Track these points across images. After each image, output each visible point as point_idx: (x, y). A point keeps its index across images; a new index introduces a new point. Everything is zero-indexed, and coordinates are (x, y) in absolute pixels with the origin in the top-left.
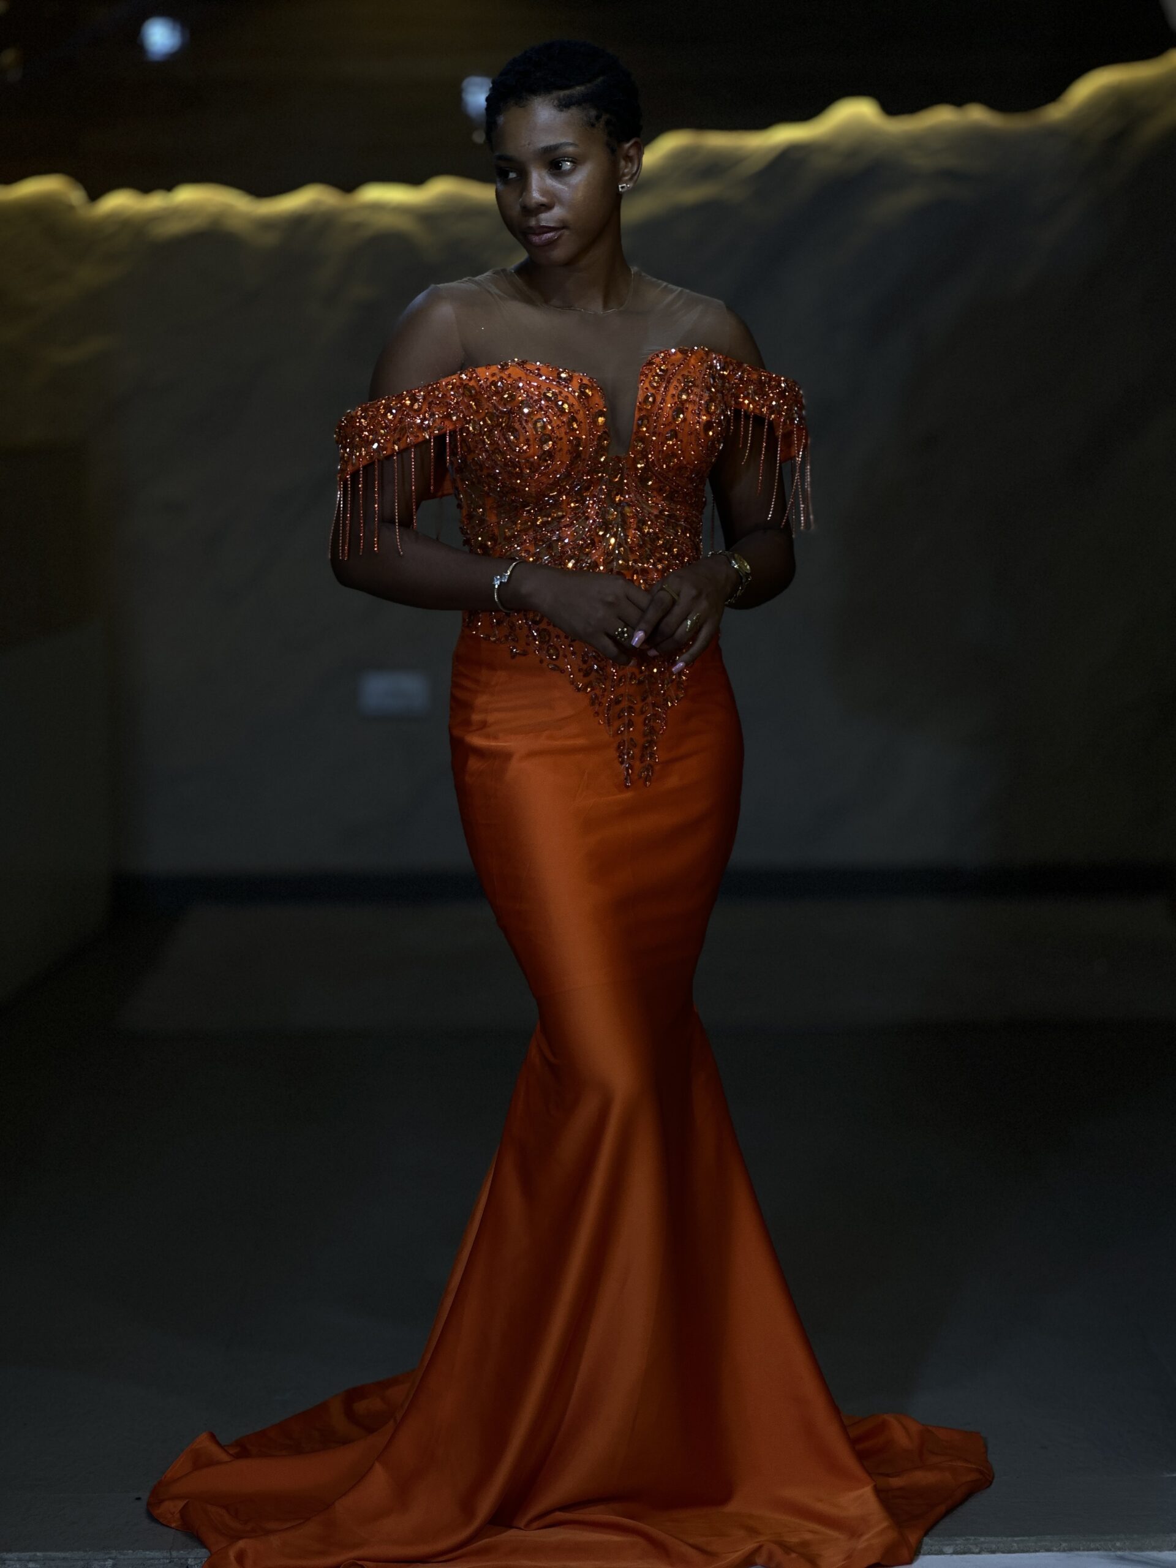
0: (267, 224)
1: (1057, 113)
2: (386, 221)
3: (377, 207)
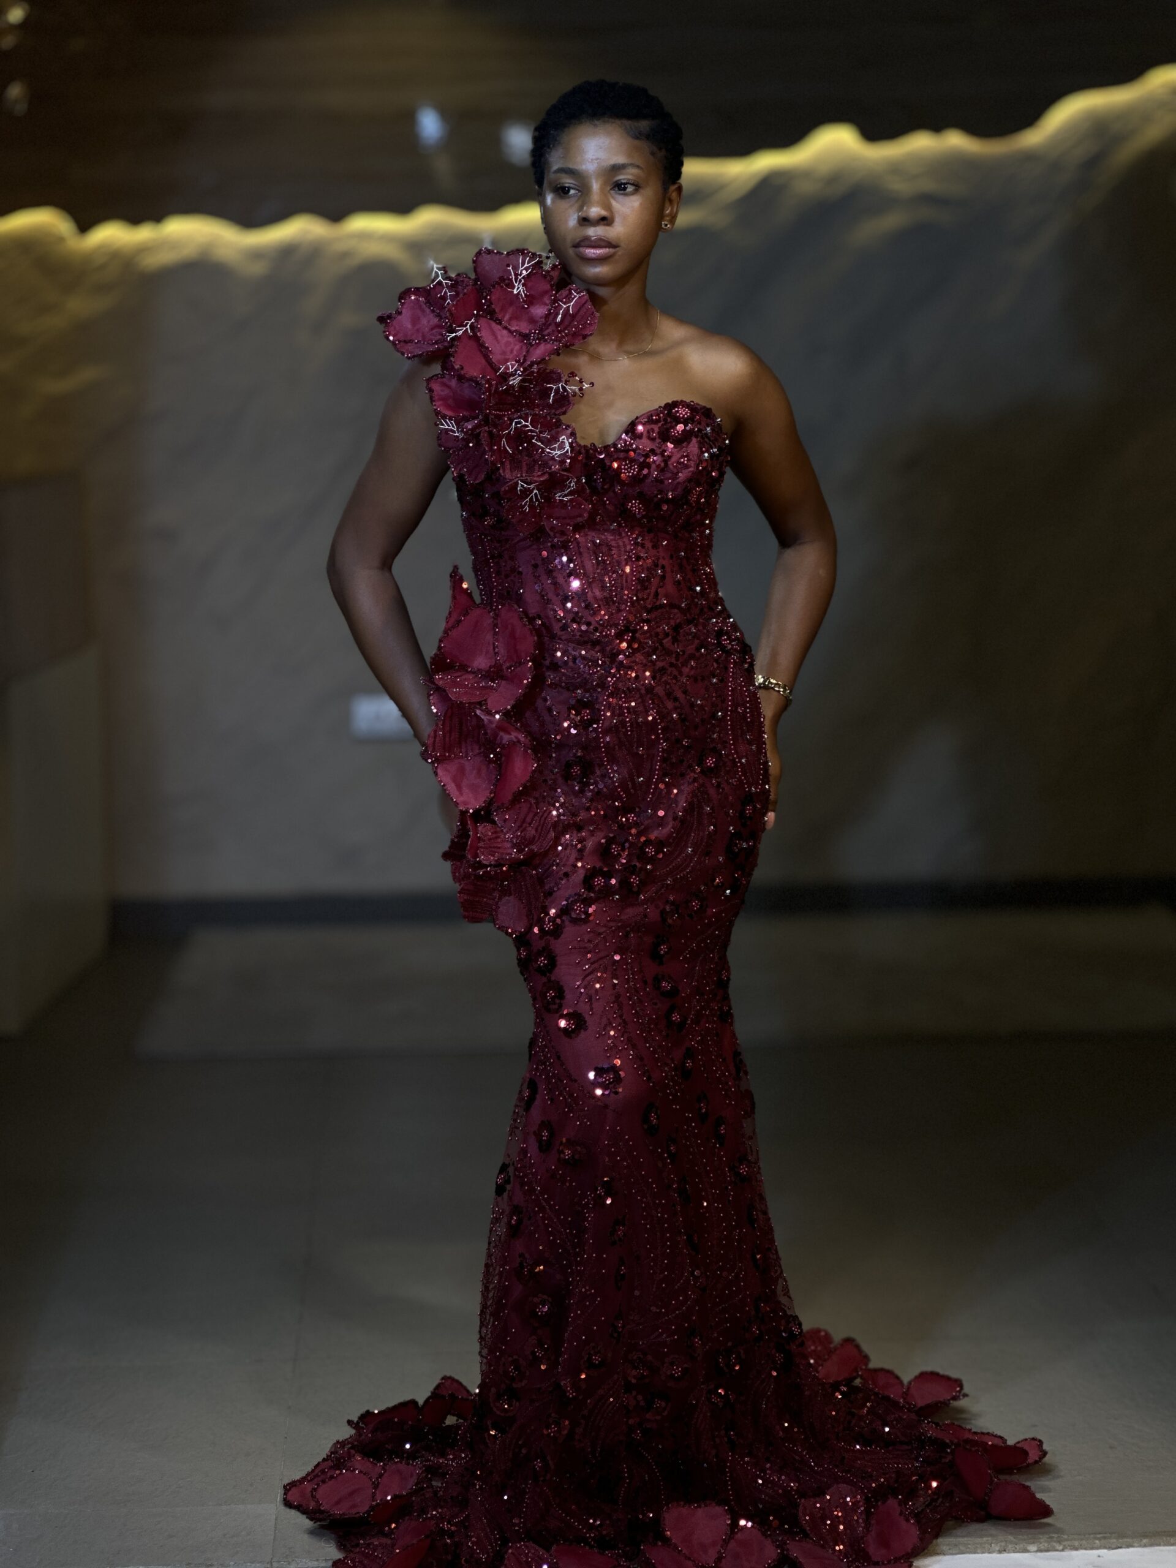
0: (257, 254)
1: (1034, 138)
2: (373, 250)
3: (365, 236)
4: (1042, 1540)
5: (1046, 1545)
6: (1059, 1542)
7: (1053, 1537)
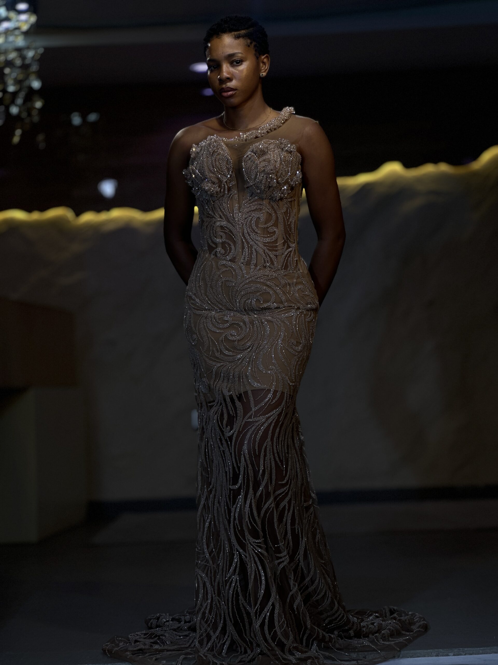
0: (149, 224)
1: (477, 165)
4: (455, 651)
5: (457, 653)
6: (463, 652)
7: (460, 649)
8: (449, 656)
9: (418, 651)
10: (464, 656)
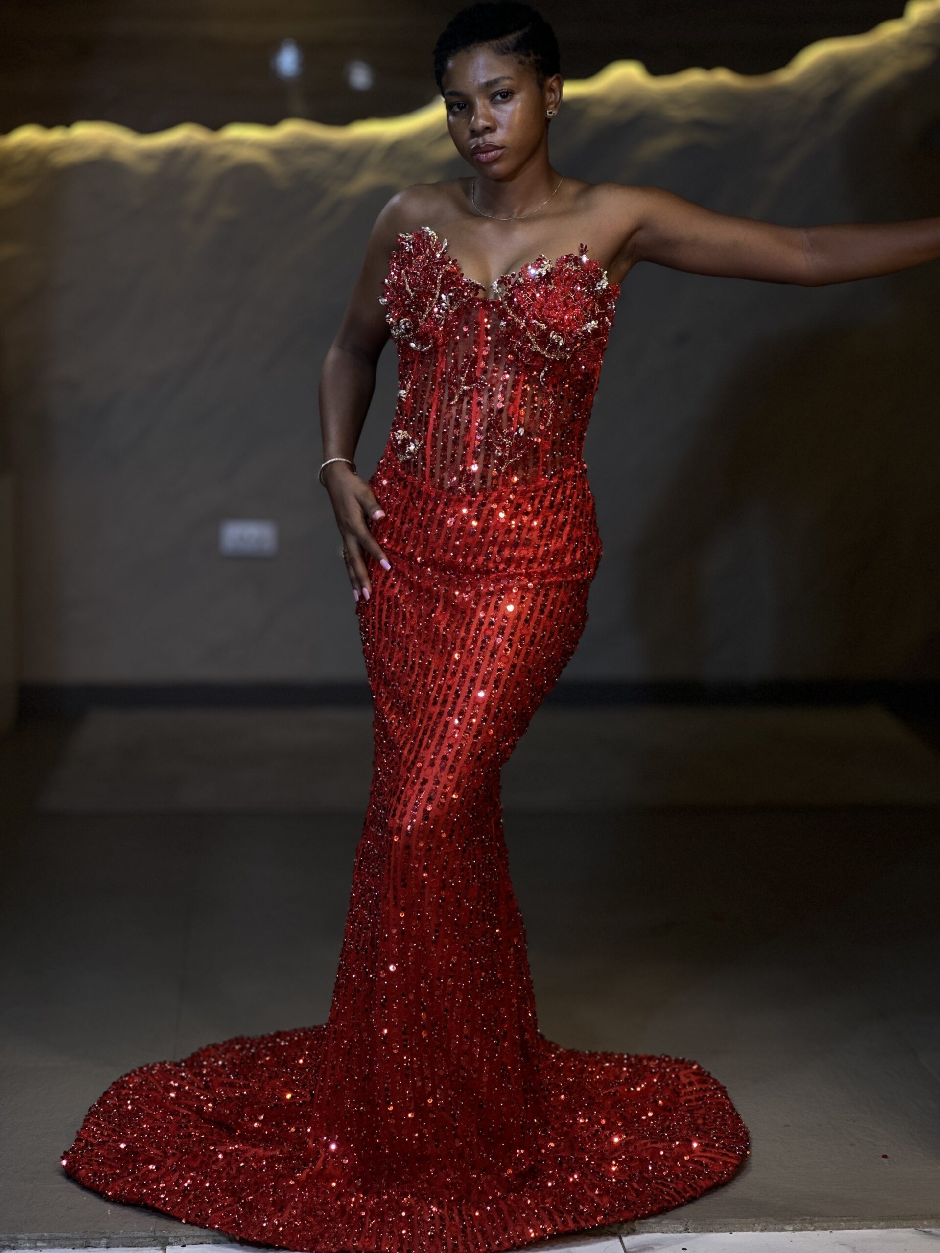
0: (148, 155)
1: (787, 76)
2: (245, 154)
3: (238, 143)
8: (786, 1231)
9: (729, 1220)
10: (814, 1233)
